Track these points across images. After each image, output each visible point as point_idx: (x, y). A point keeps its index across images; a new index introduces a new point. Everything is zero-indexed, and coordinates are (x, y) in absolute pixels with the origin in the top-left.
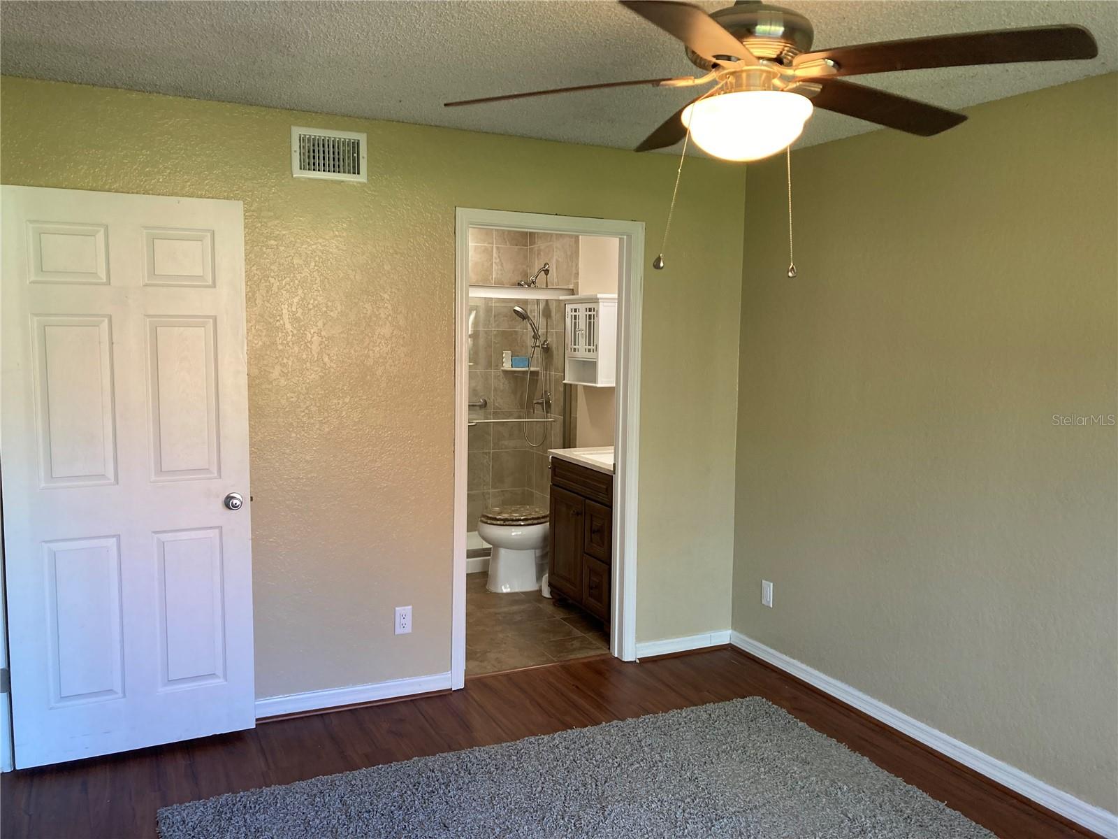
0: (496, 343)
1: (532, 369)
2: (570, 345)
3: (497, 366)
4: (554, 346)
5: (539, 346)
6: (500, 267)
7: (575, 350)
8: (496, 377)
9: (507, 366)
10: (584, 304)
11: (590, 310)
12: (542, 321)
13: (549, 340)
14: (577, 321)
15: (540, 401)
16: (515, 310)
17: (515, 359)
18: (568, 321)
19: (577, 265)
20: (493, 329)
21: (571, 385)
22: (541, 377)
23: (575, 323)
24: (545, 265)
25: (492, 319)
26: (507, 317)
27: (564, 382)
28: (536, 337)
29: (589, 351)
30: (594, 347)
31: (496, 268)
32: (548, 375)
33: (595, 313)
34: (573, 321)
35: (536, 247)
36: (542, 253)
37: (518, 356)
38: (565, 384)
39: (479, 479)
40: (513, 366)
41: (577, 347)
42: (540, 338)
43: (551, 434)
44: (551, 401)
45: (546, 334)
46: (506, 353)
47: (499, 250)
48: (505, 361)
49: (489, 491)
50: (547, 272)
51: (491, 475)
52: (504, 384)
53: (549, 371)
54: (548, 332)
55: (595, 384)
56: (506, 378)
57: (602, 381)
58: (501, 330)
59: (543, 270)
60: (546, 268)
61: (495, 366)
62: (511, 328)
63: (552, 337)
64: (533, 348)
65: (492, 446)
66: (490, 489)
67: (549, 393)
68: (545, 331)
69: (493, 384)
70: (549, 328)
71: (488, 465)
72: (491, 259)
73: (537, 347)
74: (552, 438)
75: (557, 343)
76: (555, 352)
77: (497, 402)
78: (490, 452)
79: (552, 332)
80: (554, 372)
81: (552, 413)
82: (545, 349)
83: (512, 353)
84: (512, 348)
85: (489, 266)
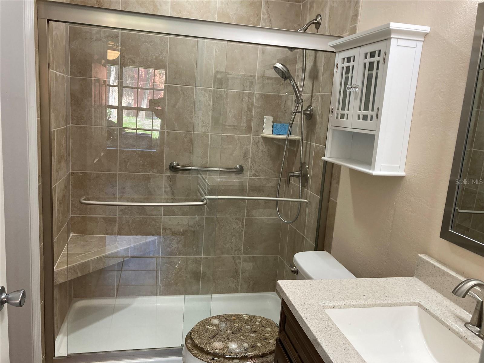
0: (258, 107)
1: (291, 137)
2: (337, 110)
3: (257, 132)
4: (318, 113)
5: (301, 112)
6: (268, 24)
7: (342, 116)
8: (256, 143)
9: (267, 132)
10: (362, 48)
11: (373, 54)
12: (308, 84)
13: (314, 105)
14: (350, 75)
15: (296, 173)
16: (276, 68)
17: (277, 126)
18: (337, 76)
20: (256, 92)
21: (333, 164)
22: (302, 149)
23: (347, 79)
24: (316, 18)
25: (255, 81)
26: (271, 79)
27: (323, 158)
28: (298, 102)
29: (365, 118)
30: (374, 113)
31: (264, 24)
32: (308, 147)
33: (381, 59)
34: (344, 75)
37: (280, 122)
38: (326, 162)
39: (231, 243)
40: (274, 133)
41: (345, 112)
42: (302, 102)
43: (306, 211)
44: (308, 176)
45: (310, 99)
46: (267, 118)
47: (268, 4)
48: (265, 127)
49: (240, 256)
50: (318, 25)
51: (243, 241)
52: (263, 151)
53: (311, 142)
54: (313, 96)
55: (370, 169)
56: (265, 146)
57: (381, 166)
58: (264, 94)
59: (314, 23)
60: (317, 20)
61: (255, 132)
62: (275, 92)
63: (317, 101)
64: (294, 113)
65: (246, 213)
66: (241, 254)
67: (307, 167)
68: (310, 95)
69: (251, 149)
70: (315, 91)
71: (241, 230)
72: (258, 14)
73: (299, 112)
74: (307, 217)
75: (322, 109)
76: (318, 120)
77: (254, 169)
78: (244, 218)
79: (317, 96)
80: (315, 144)
81: (308, 191)
82: (307, 115)
83: (274, 118)
84: (274, 114)
85: (256, 22)
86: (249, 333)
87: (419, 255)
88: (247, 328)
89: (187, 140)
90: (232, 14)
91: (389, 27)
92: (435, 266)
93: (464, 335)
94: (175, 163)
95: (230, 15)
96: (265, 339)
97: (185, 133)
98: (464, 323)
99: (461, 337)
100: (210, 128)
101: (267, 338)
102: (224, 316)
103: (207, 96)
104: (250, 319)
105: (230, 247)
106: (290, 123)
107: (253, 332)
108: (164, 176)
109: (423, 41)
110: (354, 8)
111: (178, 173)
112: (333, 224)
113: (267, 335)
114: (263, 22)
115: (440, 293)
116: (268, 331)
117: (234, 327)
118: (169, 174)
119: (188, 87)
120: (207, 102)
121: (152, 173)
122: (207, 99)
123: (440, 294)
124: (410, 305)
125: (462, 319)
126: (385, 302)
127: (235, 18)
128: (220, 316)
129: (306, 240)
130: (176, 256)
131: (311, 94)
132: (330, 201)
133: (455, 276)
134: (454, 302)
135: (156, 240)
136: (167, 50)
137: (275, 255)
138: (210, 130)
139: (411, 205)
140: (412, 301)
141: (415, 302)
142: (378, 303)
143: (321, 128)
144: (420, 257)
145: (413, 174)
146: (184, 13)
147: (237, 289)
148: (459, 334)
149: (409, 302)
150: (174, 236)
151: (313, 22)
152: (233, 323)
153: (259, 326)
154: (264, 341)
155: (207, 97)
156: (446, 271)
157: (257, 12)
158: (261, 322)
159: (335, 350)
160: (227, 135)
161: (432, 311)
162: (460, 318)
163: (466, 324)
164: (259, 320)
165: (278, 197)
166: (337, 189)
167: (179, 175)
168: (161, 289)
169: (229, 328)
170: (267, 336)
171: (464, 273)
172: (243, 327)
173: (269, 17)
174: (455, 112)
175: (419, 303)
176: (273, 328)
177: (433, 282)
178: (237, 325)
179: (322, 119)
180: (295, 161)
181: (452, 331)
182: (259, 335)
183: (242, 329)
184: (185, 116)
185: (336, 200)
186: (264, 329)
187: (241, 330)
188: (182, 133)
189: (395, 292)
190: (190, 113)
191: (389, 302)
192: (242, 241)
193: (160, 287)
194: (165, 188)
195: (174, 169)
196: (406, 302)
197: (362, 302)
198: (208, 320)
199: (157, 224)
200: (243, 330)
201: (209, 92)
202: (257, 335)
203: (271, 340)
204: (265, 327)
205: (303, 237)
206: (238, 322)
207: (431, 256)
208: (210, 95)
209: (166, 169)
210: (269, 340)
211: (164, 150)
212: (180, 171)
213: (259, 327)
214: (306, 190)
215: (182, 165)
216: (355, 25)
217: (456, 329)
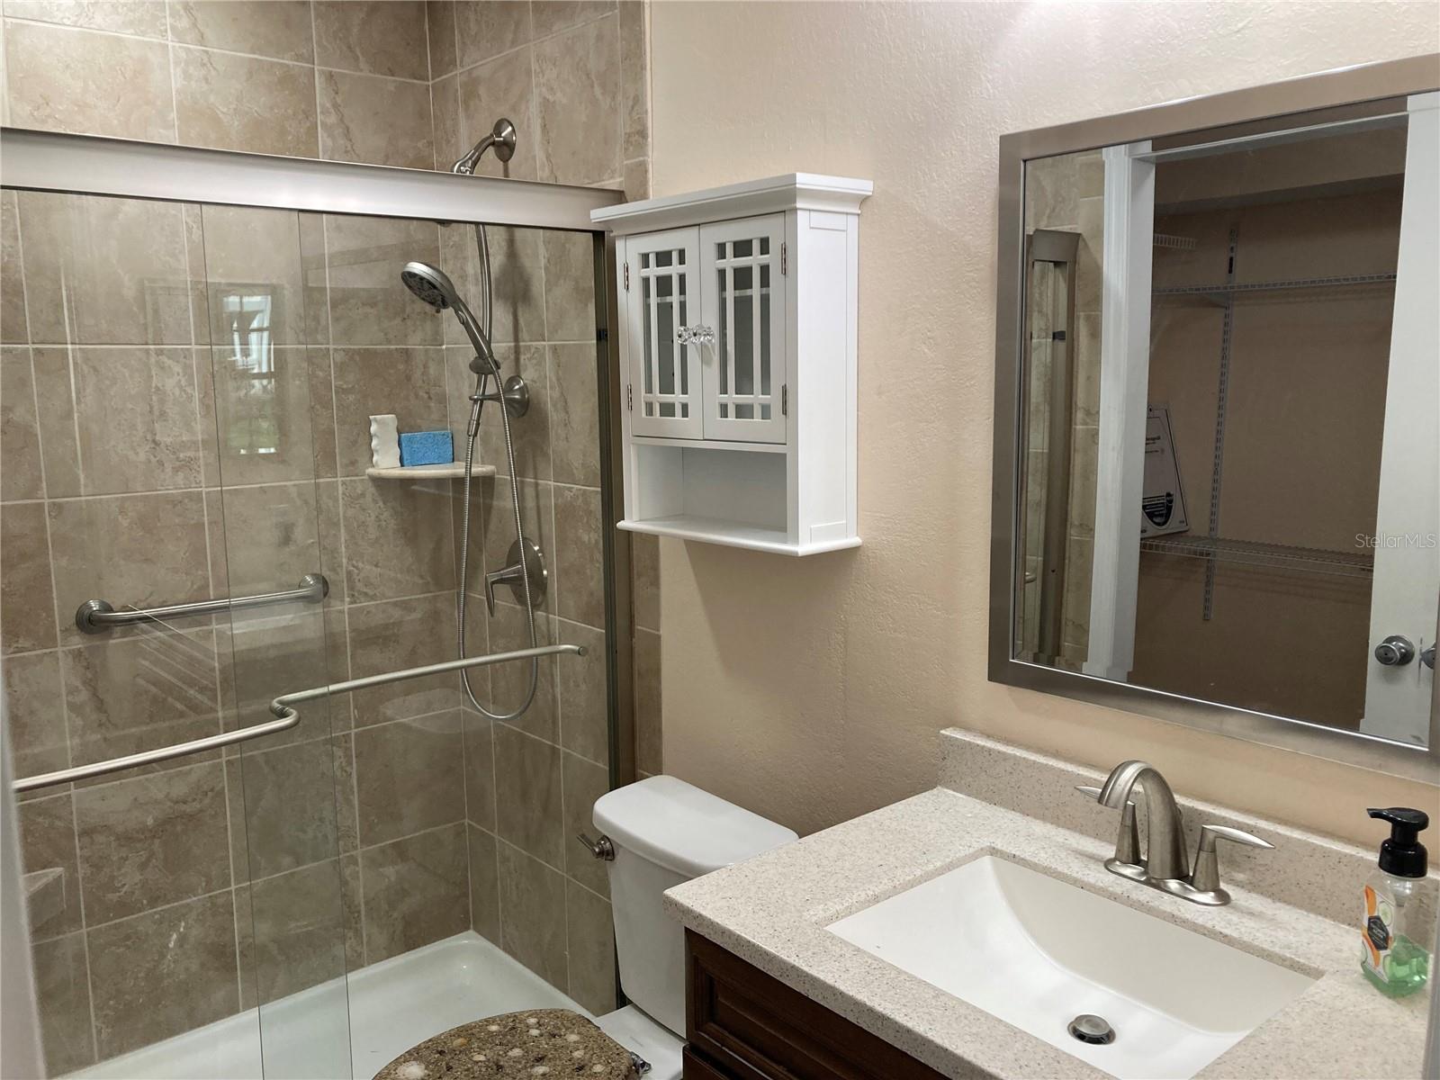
0: (345, 391)
1: (477, 469)
2: (641, 393)
3: (353, 463)
4: (549, 397)
5: (495, 398)
6: (341, 142)
7: (667, 410)
8: (353, 499)
9: (386, 463)
10: (705, 231)
11: (742, 248)
12: (502, 316)
13: (528, 376)
14: (675, 299)
15: (509, 572)
16: (409, 278)
17: (410, 440)
18: (628, 299)
19: (638, 101)
20: (333, 345)
22: (506, 501)
24: (498, 129)
25: (327, 313)
26: (373, 305)
27: (621, 525)
28: (484, 365)
29: (743, 411)
30: (774, 399)
31: (329, 142)
32: (530, 492)
33: (772, 259)
34: (654, 300)
35: (457, 75)
36: (482, 91)
37: (420, 429)
39: (321, 820)
40: (405, 462)
41: (677, 398)
42: (498, 368)
43: (552, 676)
44: (545, 572)
45: (512, 357)
46: (380, 420)
47: (333, 82)
48: (378, 447)
49: (354, 853)
50: (506, 150)
51: (357, 806)
52: (380, 520)
53: (535, 478)
54: (522, 350)
55: (785, 542)
56: (384, 503)
57: (811, 529)
58: (360, 349)
59: (493, 144)
60: (503, 135)
61: (347, 465)
62: (389, 342)
63: (539, 364)
64: (475, 401)
65: (355, 716)
66: (355, 848)
67: (536, 548)
68: (509, 347)
69: (342, 521)
70: (524, 334)
71: (345, 774)
72: (309, 113)
73: (491, 398)
74: (558, 690)
75: (560, 385)
76: (554, 416)
77: (359, 577)
78: (349, 735)
79: (536, 348)
80: (552, 483)
81: (551, 616)
82: (516, 406)
83: (399, 419)
84: (396, 405)
85: (304, 137)
86: (526, 1067)
87: (943, 732)
88: (515, 1057)
89: (128, 521)
90: (225, 110)
91: (795, 184)
92: (990, 751)
93: (1118, 890)
94: (92, 603)
95: (221, 116)
96: (581, 1068)
97: (117, 499)
98: (1102, 864)
99: (1114, 897)
100: (202, 471)
101: (582, 1063)
102: (427, 1045)
103: (180, 371)
104: (505, 1027)
105: (320, 835)
106: (468, 432)
107: (538, 1061)
108: (60, 655)
109: (858, 215)
110: (630, 114)
111: (110, 636)
112: (659, 695)
113: (577, 1054)
114: (325, 135)
115: (1013, 810)
116: (575, 1042)
117: (476, 1068)
118: (80, 646)
119: (111, 350)
120: (182, 389)
121: (11, 653)
122: (180, 381)
123: (1013, 812)
124: (977, 858)
125: (1092, 857)
126: (931, 867)
127: (236, 123)
128: (417, 1049)
129: (567, 756)
130: (140, 911)
131: (512, 344)
132: (636, 635)
133: (1045, 762)
134: (1052, 824)
135: (60, 877)
136: (16, 231)
137: (457, 823)
138: (202, 478)
139: (889, 615)
140: (977, 846)
141: (983, 846)
142: (918, 873)
143: (567, 438)
144: (947, 737)
145: (884, 538)
146: (60, 108)
147: (360, 955)
148: (1107, 890)
149: (971, 850)
150: (125, 849)
151: (491, 140)
152: (466, 1055)
153: (542, 1038)
154: (578, 1075)
155: (178, 374)
156: (1020, 757)
157: (303, 107)
158: (540, 1025)
159: (930, 1018)
160: (263, 485)
161: (1028, 858)
162: (1087, 856)
163: (1108, 864)
164: (532, 1021)
165: (464, 658)
166: (656, 599)
167: (116, 641)
168: (103, 1036)
169: (465, 1076)
170: (579, 1057)
171: (1057, 751)
172: (500, 1058)
173: (342, 120)
174: (972, 385)
175: (990, 847)
176: (583, 1030)
177: (992, 788)
178: (482, 1058)
179: (567, 412)
180: (485, 537)
181: (1089, 890)
182: (558, 1062)
183: (502, 1063)
184: (113, 443)
185: (658, 630)
186: (558, 1041)
187: (499, 1067)
188: (108, 500)
189: (932, 836)
190: (127, 433)
191: (938, 864)
192: (352, 807)
193: (99, 1032)
194: (70, 693)
195: (91, 624)
196: (967, 852)
197: (886, 885)
198: (389, 1074)
199: (58, 823)
200: (506, 1064)
201: (185, 357)
202: (553, 1063)
203: (594, 1064)
204: (560, 1036)
205: (554, 751)
206: (479, 1048)
207: (967, 728)
208: (187, 368)
209: (67, 630)
210: (592, 1067)
211: (48, 565)
212: (118, 629)
213: (544, 1042)
214: (544, 614)
215: (124, 607)
216: (641, 159)
217: (1097, 881)
